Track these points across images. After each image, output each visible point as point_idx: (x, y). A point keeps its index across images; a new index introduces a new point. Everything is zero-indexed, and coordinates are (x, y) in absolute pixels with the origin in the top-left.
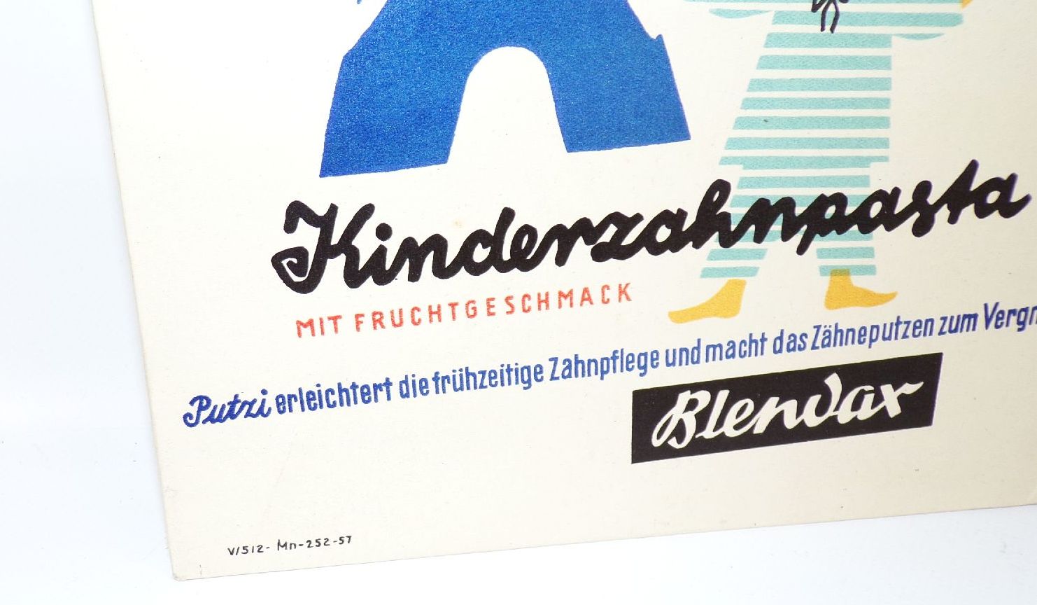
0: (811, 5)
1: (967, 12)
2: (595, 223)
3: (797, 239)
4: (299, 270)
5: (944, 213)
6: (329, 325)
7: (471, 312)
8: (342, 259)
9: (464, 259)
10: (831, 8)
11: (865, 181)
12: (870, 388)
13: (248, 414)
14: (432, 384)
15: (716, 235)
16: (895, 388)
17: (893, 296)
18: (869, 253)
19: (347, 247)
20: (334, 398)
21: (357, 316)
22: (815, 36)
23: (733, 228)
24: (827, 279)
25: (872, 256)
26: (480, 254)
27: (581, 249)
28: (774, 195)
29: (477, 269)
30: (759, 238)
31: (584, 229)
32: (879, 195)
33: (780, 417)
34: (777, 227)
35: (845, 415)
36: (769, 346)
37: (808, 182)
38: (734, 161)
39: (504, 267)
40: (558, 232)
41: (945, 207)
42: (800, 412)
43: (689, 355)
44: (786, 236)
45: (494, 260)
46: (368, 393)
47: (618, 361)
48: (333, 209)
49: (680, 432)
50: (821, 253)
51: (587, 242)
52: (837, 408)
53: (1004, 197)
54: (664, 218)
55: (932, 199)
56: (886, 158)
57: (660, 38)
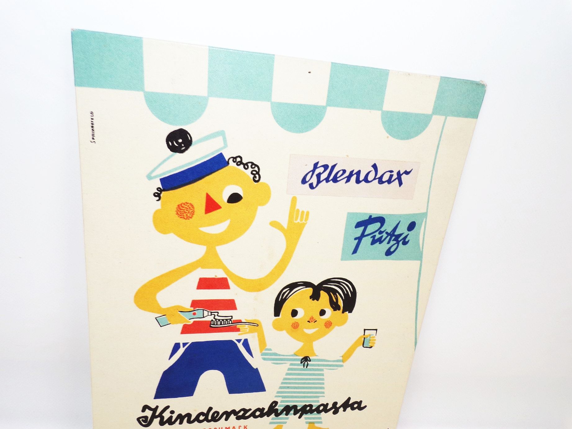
0: (300, 362)
1: (344, 364)
2: (237, 411)
3: (298, 415)
4: (145, 421)
5: (342, 409)
8: (159, 419)
9: (197, 419)
10: (306, 363)
11: (318, 401)
15: (274, 414)
18: (320, 418)
19: (161, 416)
22: (302, 369)
23: (279, 412)
24: (308, 425)
25: (321, 419)
26: (202, 418)
27: (233, 417)
28: (291, 404)
29: (200, 422)
30: (287, 414)
31: (234, 412)
32: (322, 405)
34: (292, 412)
37: (301, 402)
38: (279, 396)
39: (209, 421)
40: (225, 412)
41: (342, 408)
44: (295, 414)
45: (206, 419)
48: (157, 407)
50: (306, 418)
51: (235, 415)
53: (359, 406)
54: (258, 410)
55: (338, 406)
56: (324, 396)
57: (257, 368)
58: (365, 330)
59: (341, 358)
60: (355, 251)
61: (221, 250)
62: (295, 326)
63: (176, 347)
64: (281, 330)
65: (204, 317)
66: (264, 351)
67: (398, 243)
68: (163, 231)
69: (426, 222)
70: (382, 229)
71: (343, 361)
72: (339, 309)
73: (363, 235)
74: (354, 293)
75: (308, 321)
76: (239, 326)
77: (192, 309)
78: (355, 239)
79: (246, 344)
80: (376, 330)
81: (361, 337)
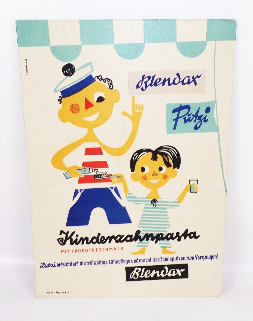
0: (151, 203)
1: (180, 204)
2: (116, 236)
3: (155, 241)
4: (62, 241)
5: (183, 238)
6: (67, 251)
7: (93, 251)
8: (70, 240)
9: (92, 241)
10: (155, 203)
11: (166, 231)
12: (174, 269)
13: (52, 266)
14: (86, 263)
15: (139, 239)
16: (180, 270)
17: (176, 252)
18: (170, 244)
19: (70, 238)
20: (68, 264)
21: (72, 250)
22: (152, 207)
23: (142, 238)
24: (162, 248)
26: (95, 240)
27: (113, 241)
28: (149, 233)
29: (94, 243)
31: (113, 237)
32: (169, 234)
33: (156, 274)
34: (150, 238)
35: (170, 275)
36: (152, 260)
37: (155, 231)
38: (141, 227)
39: (99, 243)
40: (108, 237)
41: (183, 236)
42: (160, 273)
43: (136, 261)
44: (152, 240)
45: (97, 242)
46: (74, 264)
47: (122, 261)
48: (68, 232)
49: (135, 276)
50: (160, 244)
51: (114, 239)
52: (168, 273)
53: (194, 235)
54: (128, 236)
55: (180, 235)
56: (170, 228)
57: (125, 207)
58: (190, 180)
59: (177, 201)
60: (175, 128)
61: (96, 130)
62: (145, 178)
63: (76, 192)
64: (136, 181)
65: (90, 173)
66: (128, 195)
67: (201, 121)
68: (64, 121)
69: (216, 107)
70: (190, 113)
71: (179, 202)
72: (171, 166)
73: (178, 117)
74: (178, 155)
75: (153, 175)
76: (111, 178)
77: (83, 167)
78: (174, 120)
79: (116, 190)
80: (197, 180)
81: (187, 186)
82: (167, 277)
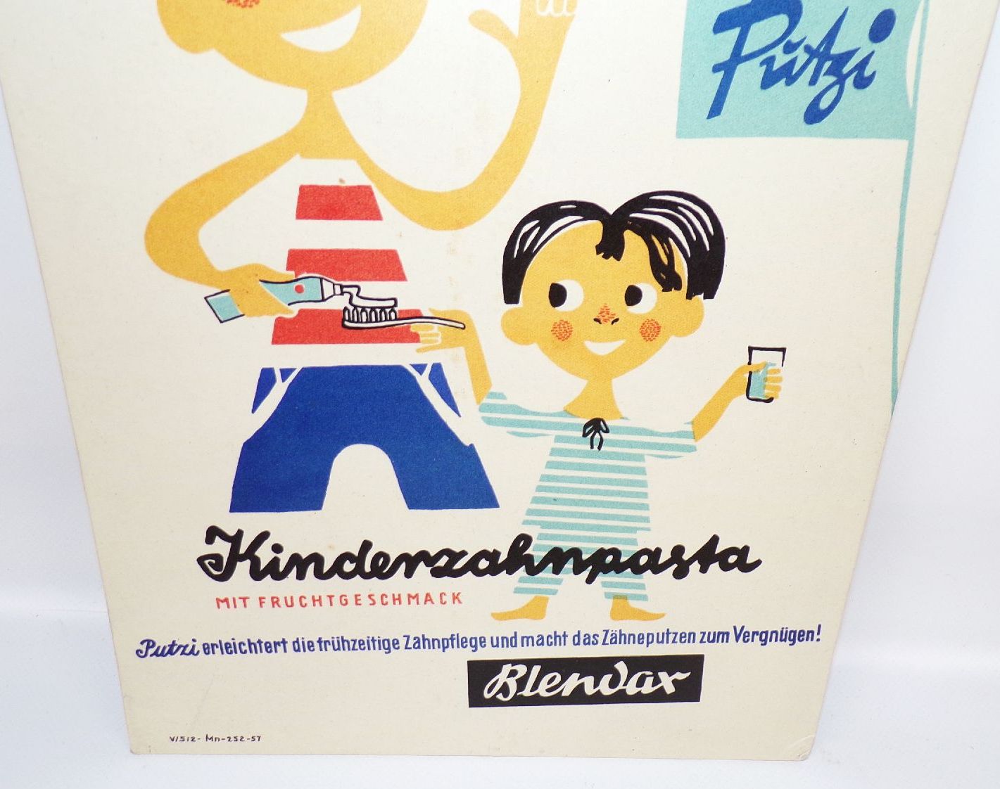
0: (581, 433)
1: (699, 444)
2: (432, 554)
3: (585, 574)
4: (217, 566)
5: (695, 566)
6: (240, 603)
7: (344, 602)
8: (247, 563)
9: (337, 568)
10: (597, 436)
11: (634, 542)
12: (648, 673)
13: (183, 653)
14: (316, 645)
15: (523, 568)
16: (670, 675)
17: (663, 615)
18: (642, 586)
19: (250, 554)
20: (246, 647)
21: (260, 599)
22: (586, 452)
23: (536, 564)
24: (610, 602)
25: (644, 589)
26: (348, 567)
27: (422, 570)
28: (566, 546)
29: (347, 576)
30: (556, 571)
31: (423, 556)
32: (645, 551)
33: (581, 686)
34: (569, 565)
35: (631, 689)
36: (569, 640)
37: (590, 539)
38: (534, 523)
39: (366, 576)
40: (404, 557)
41: (696, 562)
42: (596, 684)
43: (511, 642)
44: (576, 571)
45: (359, 571)
46: (270, 647)
47: (455, 642)
48: (240, 533)
49: (505, 689)
50: (604, 584)
51: (427, 565)
52: (625, 684)
53: (740, 560)
54: (483, 554)
55: (686, 557)
56: (648, 529)
57: (472, 445)
58: (751, 349)
59: (689, 428)
60: (716, 110)
61: (345, 100)
62: (563, 332)
63: (266, 380)
64: (526, 342)
65: (323, 300)
66: (485, 401)
67: (841, 81)
68: (191, 44)
69: (926, 10)
70: (794, 37)
71: (694, 436)
72: (678, 287)
73: (737, 57)
74: (718, 239)
75: (596, 320)
76: (416, 327)
77: (291, 275)
78: (716, 69)
79: (438, 376)
80: (783, 350)
81: (740, 370)
82: (621, 698)
